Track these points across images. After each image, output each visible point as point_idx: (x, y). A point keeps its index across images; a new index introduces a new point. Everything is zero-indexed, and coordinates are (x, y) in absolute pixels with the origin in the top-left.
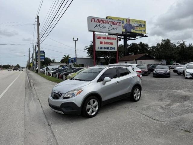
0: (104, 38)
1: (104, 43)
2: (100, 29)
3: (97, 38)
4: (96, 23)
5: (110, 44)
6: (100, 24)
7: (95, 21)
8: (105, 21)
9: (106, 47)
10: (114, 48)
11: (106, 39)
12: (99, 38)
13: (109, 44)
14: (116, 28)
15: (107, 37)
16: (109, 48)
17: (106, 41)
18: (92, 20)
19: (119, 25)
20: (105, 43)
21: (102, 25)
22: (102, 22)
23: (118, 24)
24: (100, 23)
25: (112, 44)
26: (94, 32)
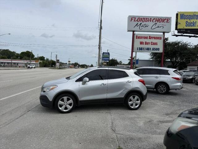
0: (146, 38)
1: (144, 44)
2: (141, 28)
3: (136, 38)
4: (136, 22)
5: (153, 44)
6: (141, 23)
7: (135, 20)
8: (147, 19)
9: (147, 48)
10: (158, 49)
11: (148, 38)
12: (138, 37)
13: (151, 44)
14: (163, 26)
15: (150, 36)
16: (152, 49)
17: (148, 41)
18: (132, 19)
19: (167, 22)
20: (146, 43)
21: (143, 24)
22: (143, 20)
23: (165, 21)
24: (141, 21)
25: (156, 44)
26: (133, 31)
